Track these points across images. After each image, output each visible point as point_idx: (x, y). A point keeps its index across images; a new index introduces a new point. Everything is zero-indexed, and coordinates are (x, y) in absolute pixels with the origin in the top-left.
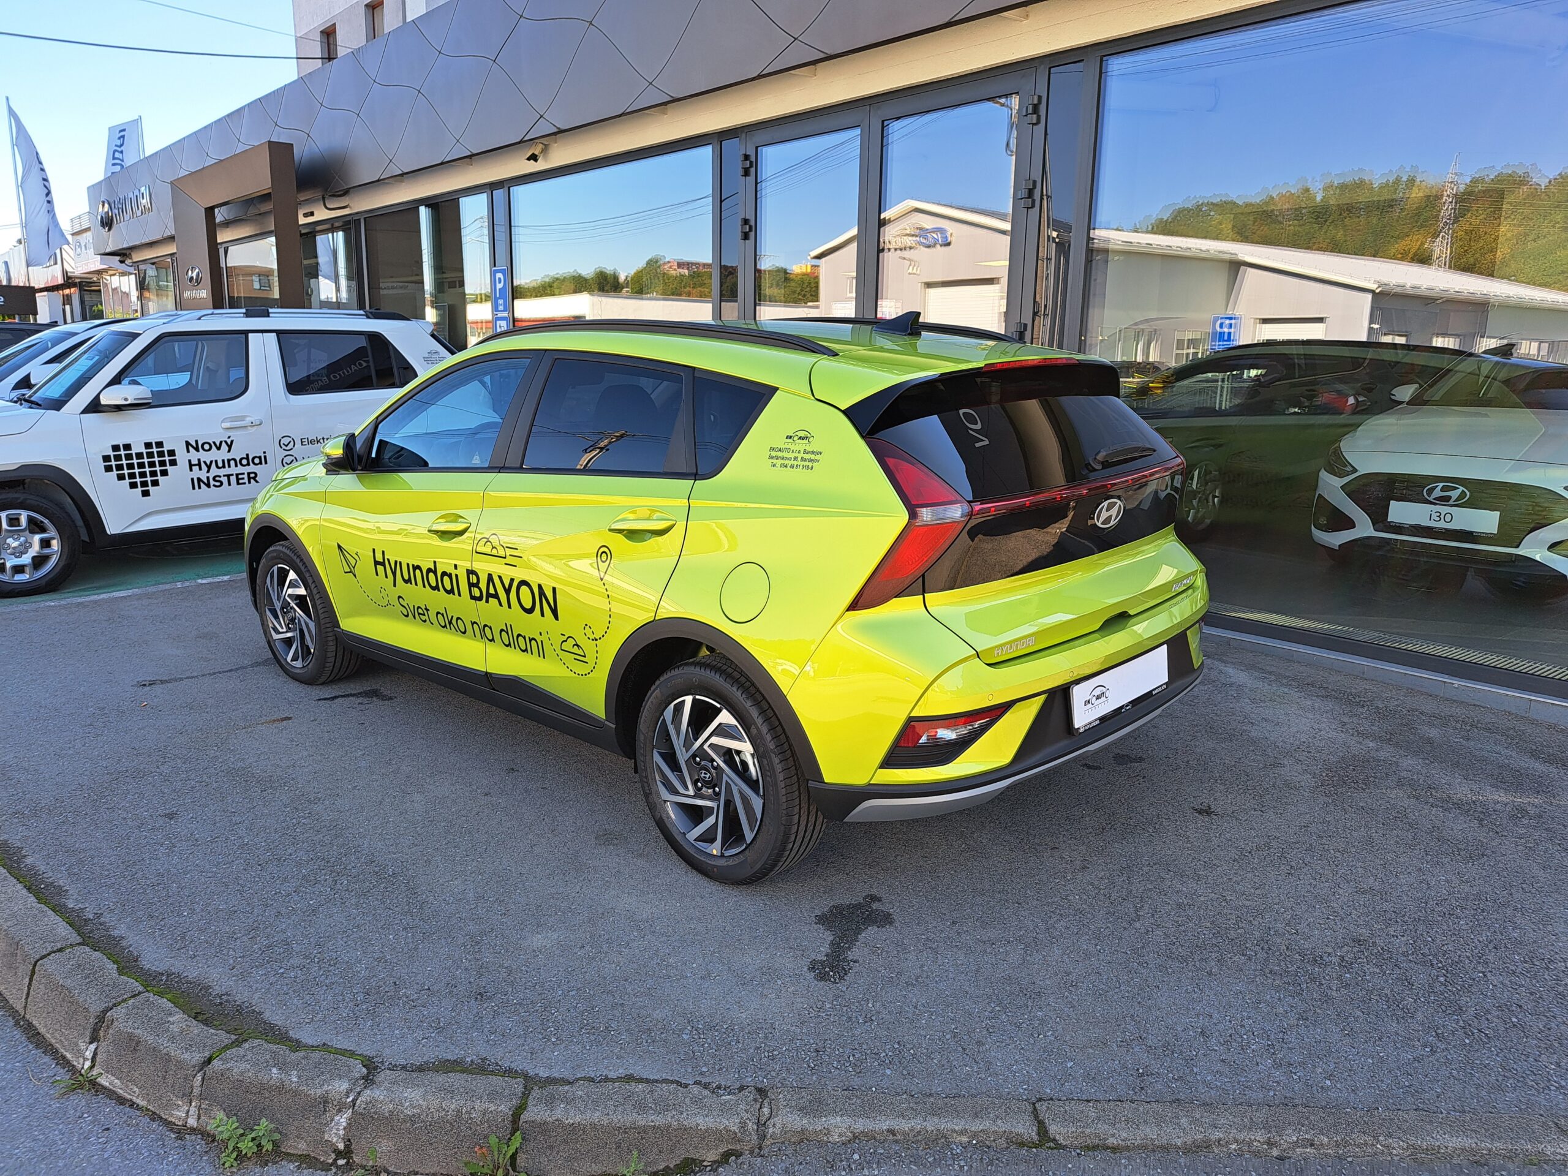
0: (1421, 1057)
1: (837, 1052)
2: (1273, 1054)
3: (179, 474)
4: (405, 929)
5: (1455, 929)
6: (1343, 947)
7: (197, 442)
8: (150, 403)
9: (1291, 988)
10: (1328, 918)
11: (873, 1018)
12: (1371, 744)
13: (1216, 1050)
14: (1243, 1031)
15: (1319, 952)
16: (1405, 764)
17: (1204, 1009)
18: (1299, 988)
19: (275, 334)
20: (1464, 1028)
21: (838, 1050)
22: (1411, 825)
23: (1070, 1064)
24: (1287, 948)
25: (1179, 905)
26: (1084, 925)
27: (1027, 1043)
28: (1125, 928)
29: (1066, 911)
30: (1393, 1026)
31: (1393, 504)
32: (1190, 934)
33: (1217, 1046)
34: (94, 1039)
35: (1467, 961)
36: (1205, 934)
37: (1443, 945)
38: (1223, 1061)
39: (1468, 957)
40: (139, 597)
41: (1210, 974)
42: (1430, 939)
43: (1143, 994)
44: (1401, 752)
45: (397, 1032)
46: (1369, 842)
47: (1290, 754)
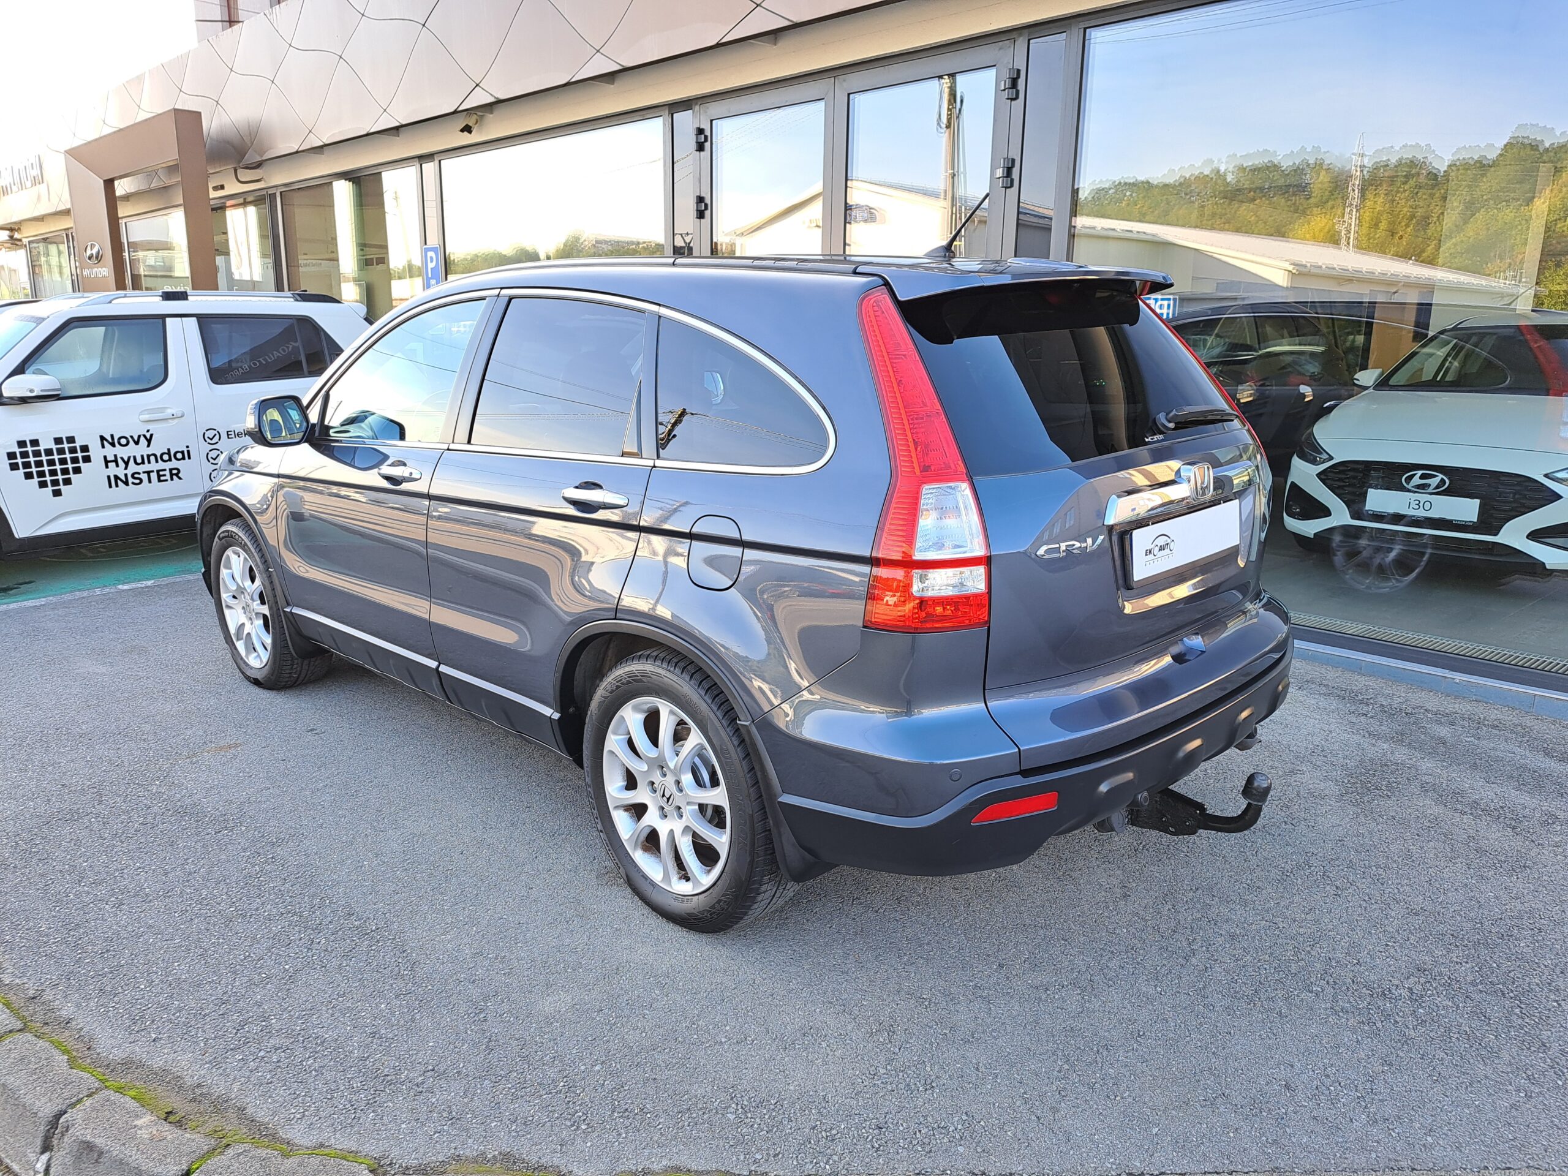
0: (1518, 1104)
1: (901, 1128)
2: (1366, 1107)
3: (93, 473)
4: (397, 996)
5: (1517, 952)
6: (1408, 978)
7: (112, 436)
8: (58, 395)
9: (1366, 1028)
10: (1387, 945)
11: (933, 1084)
12: (1385, 746)
13: (1306, 1106)
14: (1328, 1082)
15: (1386, 985)
16: (1424, 767)
17: (1283, 1058)
18: (1374, 1027)
19: (194, 319)
20: (1552, 1067)
21: (902, 1124)
22: (1446, 835)
23: (1156, 1130)
24: (1353, 982)
25: (1233, 937)
26: (1138, 963)
27: (1104, 1107)
28: (1182, 966)
29: (1116, 947)
30: (1481, 1069)
31: (1371, 492)
32: (1250, 970)
33: (1305, 1101)
34: (46, 1148)
35: (1538, 989)
36: (1265, 969)
37: (1510, 972)
38: (1315, 1118)
39: (1538, 985)
40: (54, 607)
41: (1280, 1014)
42: (1495, 965)
43: (1216, 1043)
44: (1417, 754)
45: (403, 1126)
46: (1409, 855)
47: (1306, 759)
